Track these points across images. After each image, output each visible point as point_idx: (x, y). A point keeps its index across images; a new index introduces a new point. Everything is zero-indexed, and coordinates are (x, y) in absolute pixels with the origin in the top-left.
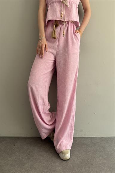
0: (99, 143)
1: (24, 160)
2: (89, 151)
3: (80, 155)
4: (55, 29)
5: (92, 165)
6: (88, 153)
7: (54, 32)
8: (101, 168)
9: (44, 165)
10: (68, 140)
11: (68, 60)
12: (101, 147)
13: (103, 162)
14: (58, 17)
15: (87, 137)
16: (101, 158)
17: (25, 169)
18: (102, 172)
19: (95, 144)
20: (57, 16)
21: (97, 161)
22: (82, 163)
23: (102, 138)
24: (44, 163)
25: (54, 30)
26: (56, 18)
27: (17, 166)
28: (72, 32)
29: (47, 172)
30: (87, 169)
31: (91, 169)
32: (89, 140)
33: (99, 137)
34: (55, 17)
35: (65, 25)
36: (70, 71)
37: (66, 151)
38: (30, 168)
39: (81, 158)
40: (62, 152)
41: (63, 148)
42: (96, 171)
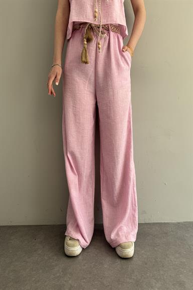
0: (173, 232)
1: (51, 260)
2: (158, 244)
3: (143, 252)
4: (86, 46)
5: (163, 266)
6: (156, 248)
7: (84, 51)
8: (178, 272)
9: (85, 267)
10: (131, 227)
11: (113, 99)
12: (177, 238)
13: (181, 262)
14: (88, 17)
15: (154, 223)
16: (177, 255)
17: (54, 275)
18: (180, 277)
19: (166, 233)
20: (86, 16)
21: (171, 261)
22: (146, 264)
23: (179, 223)
24: (84, 265)
25: (84, 47)
26: (85, 18)
27: (41, 271)
28: (116, 50)
29: (90, 278)
30: (155, 272)
31: (162, 272)
32: (157, 228)
33: (173, 222)
34: (83, 17)
35: (105, 38)
36: (118, 117)
37: (126, 244)
38: (62, 273)
39: (144, 256)
40: (119, 245)
41: (123, 240)
42: (170, 276)
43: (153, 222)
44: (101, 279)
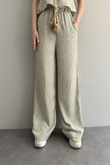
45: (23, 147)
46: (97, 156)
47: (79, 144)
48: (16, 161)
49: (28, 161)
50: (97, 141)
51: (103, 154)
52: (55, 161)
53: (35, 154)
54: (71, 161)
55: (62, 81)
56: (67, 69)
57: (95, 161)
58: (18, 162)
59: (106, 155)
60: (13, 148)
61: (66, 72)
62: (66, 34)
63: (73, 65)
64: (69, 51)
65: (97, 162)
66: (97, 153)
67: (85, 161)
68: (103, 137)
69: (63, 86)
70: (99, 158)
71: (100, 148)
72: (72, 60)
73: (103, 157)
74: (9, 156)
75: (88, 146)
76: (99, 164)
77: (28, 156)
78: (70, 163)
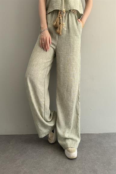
43: (83, 133)
44: (45, 167)
45: (30, 153)
46: (105, 164)
47: (75, 154)
48: (22, 168)
49: (34, 167)
50: (106, 148)
51: (112, 162)
52: (62, 169)
53: (42, 160)
54: (78, 169)
55: (62, 85)
56: (68, 73)
57: (103, 170)
58: (25, 168)
59: (115, 164)
60: (20, 154)
61: (66, 76)
62: (69, 36)
63: (74, 69)
64: (71, 54)
65: (105, 170)
66: (105, 160)
67: (93, 169)
68: (112, 144)
69: (63, 90)
70: (108, 167)
71: (108, 156)
72: (73, 64)
73: (112, 166)
74: (15, 162)
75: (95, 154)
76: (108, 173)
77: (35, 162)
78: (77, 171)
